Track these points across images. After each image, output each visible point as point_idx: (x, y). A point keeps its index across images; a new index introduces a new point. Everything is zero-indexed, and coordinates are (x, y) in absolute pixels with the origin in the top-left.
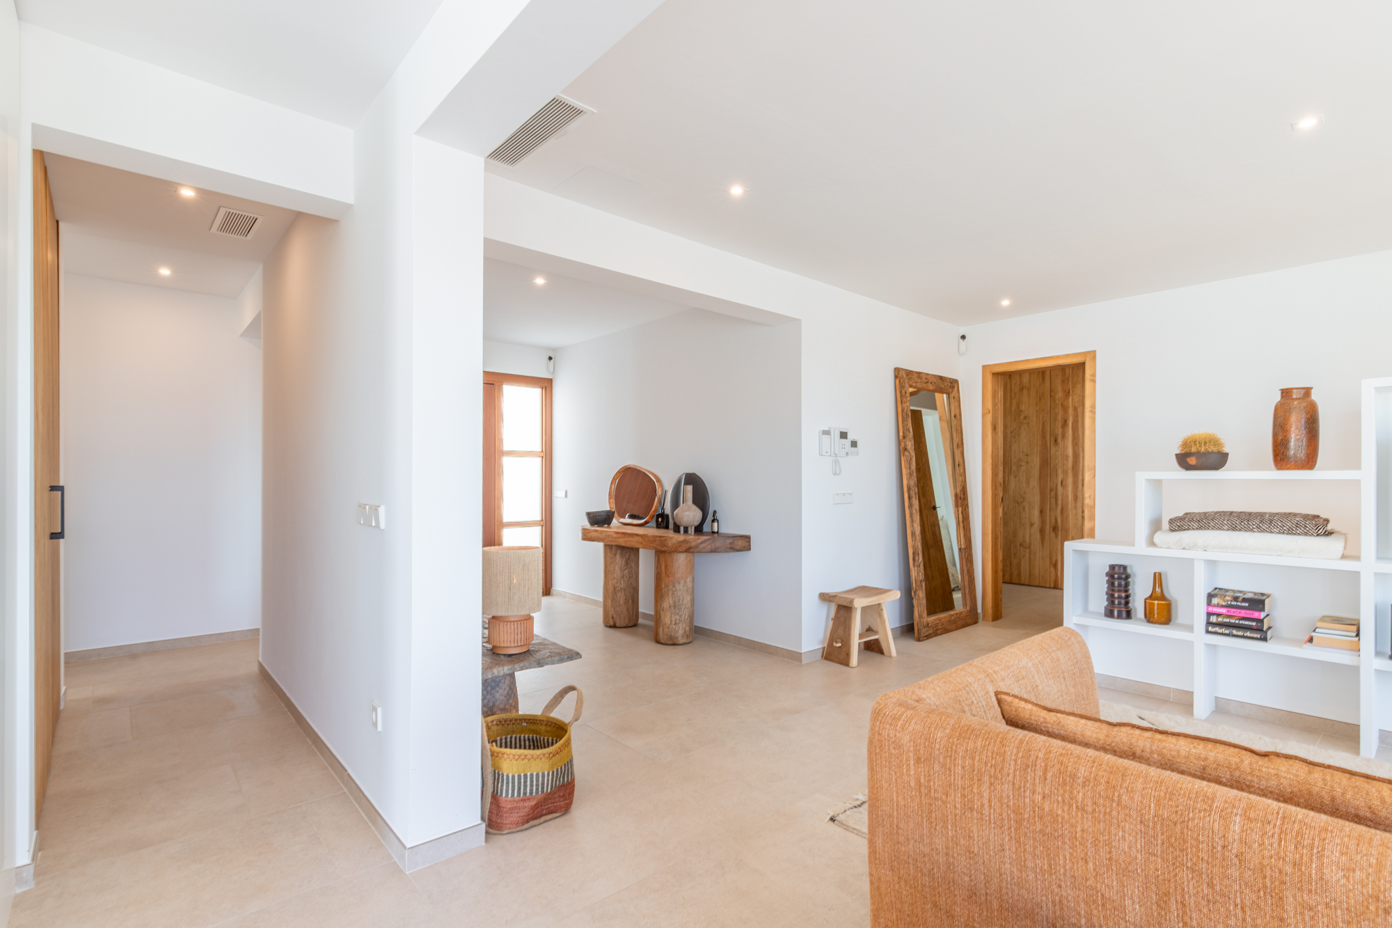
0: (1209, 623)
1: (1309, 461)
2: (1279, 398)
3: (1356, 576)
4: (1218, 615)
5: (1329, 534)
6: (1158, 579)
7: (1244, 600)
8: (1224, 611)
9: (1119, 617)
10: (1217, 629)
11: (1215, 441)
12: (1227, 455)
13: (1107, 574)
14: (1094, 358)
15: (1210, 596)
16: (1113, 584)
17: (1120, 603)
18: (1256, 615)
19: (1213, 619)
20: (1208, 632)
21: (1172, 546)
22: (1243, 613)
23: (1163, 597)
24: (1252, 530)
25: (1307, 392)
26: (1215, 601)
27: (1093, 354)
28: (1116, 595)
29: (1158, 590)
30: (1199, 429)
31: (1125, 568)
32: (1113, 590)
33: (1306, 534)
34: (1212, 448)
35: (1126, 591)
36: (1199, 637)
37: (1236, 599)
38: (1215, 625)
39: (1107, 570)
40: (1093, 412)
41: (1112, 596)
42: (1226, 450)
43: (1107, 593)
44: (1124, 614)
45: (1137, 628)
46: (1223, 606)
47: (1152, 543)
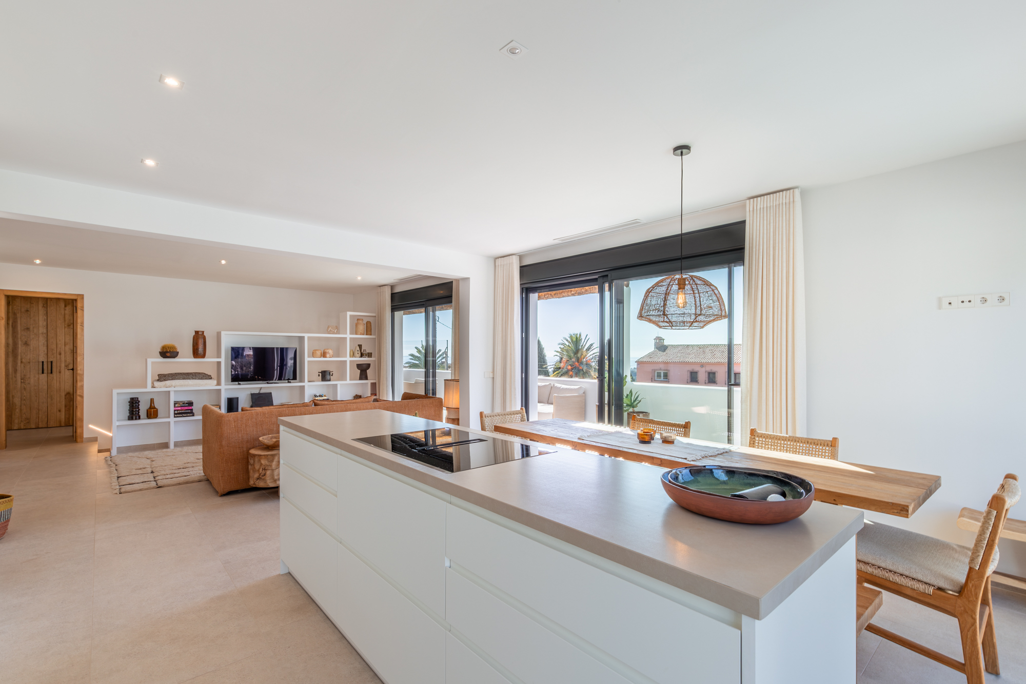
0: (175, 414)
1: (203, 356)
2: (194, 334)
3: (220, 390)
4: (177, 410)
5: (211, 378)
6: (152, 401)
7: (187, 403)
8: (179, 408)
9: (136, 419)
10: (178, 415)
11: (174, 347)
12: (178, 352)
13: (129, 402)
14: (83, 298)
15: (175, 404)
16: (133, 406)
17: (136, 413)
18: (190, 408)
19: (176, 412)
20: (175, 417)
21: (162, 387)
22: (186, 408)
23: (155, 408)
24: (190, 379)
25: (203, 332)
26: (177, 405)
27: (82, 296)
28: (134, 410)
29: (153, 405)
30: (168, 342)
31: (138, 398)
32: (133, 408)
33: (206, 379)
34: (174, 350)
35: (138, 408)
36: (172, 419)
37: (184, 404)
38: (178, 414)
39: (129, 400)
40: (82, 326)
41: (133, 411)
42: (178, 351)
43: (129, 410)
44: (138, 417)
45: (144, 421)
46: (179, 407)
47: (153, 387)
